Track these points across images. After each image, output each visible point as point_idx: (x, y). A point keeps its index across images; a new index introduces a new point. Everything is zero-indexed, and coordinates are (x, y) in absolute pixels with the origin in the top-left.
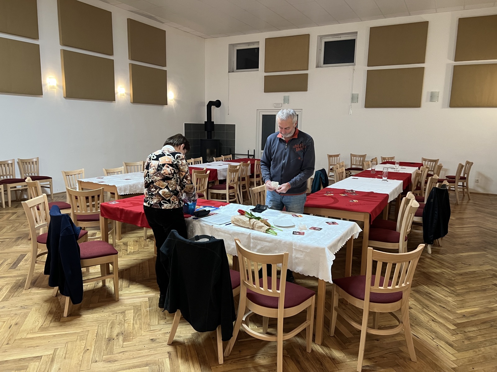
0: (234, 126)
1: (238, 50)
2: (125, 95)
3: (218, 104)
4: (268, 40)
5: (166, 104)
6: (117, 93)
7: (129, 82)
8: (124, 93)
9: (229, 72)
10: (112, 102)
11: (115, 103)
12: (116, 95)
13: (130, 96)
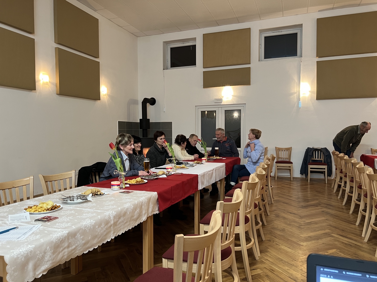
0: (171, 123)
1: (171, 48)
2: (49, 84)
3: (153, 101)
4: (206, 36)
5: (99, 99)
6: (39, 81)
7: (55, 69)
8: (48, 82)
9: (164, 69)
10: (31, 92)
11: (36, 92)
12: (37, 84)
13: (56, 86)
